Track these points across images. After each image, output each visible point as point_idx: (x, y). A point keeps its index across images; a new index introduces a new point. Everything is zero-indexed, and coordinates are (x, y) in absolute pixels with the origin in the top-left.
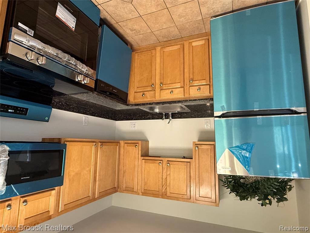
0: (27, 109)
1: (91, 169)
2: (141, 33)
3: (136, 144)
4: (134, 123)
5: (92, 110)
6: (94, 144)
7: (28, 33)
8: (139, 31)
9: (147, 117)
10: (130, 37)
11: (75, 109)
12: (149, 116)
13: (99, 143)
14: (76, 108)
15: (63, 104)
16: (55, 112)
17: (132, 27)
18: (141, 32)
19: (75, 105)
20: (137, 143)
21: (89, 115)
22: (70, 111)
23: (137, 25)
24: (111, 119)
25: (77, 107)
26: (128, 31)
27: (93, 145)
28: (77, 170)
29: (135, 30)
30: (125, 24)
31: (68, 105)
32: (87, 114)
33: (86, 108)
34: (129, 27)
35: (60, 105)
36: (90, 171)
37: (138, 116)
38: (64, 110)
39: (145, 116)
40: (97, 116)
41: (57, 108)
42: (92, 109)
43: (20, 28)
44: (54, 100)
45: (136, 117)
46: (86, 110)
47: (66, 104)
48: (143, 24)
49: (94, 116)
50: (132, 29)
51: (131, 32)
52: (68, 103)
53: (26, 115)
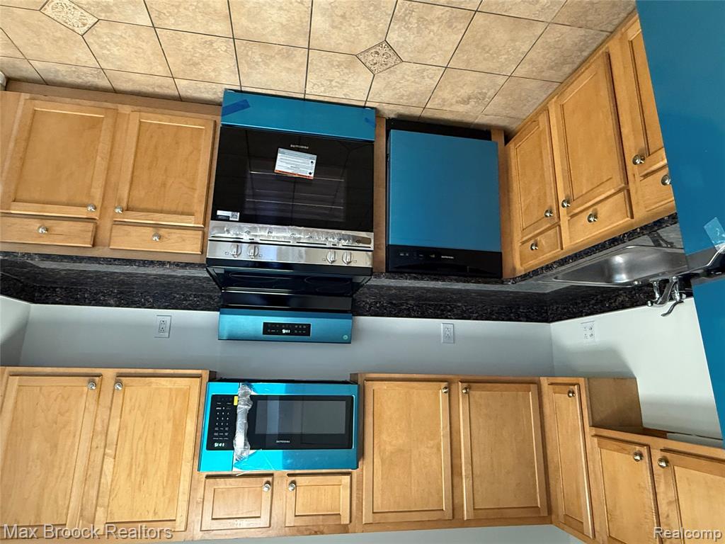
0: (309, 326)
1: (440, 444)
2: (491, 93)
3: (572, 387)
4: (589, 325)
5: (459, 307)
6: (444, 384)
7: (231, 219)
8: (480, 93)
9: (615, 302)
10: (480, 116)
11: (413, 310)
12: (620, 299)
13: (460, 383)
14: (415, 308)
15: (385, 304)
16: (368, 322)
17: (458, 97)
18: (486, 94)
19: (412, 302)
20: (574, 385)
21: (451, 319)
22: (402, 317)
23: (462, 87)
24: (527, 321)
25: (417, 306)
26: (461, 109)
27: (440, 389)
28: (401, 442)
29: (469, 98)
30: (437, 101)
31: (395, 304)
32: (447, 318)
33: (441, 305)
34: (454, 100)
35: (378, 308)
36: (439, 449)
37: (593, 301)
38: (388, 316)
39: (610, 299)
40: (476, 319)
41: (372, 316)
42: (460, 305)
43: (220, 217)
44: (364, 301)
45: (591, 306)
46: (442, 308)
47: (392, 303)
48: (470, 77)
49: (469, 318)
50: (462, 99)
51: (469, 106)
52: (394, 302)
53: (309, 335)
